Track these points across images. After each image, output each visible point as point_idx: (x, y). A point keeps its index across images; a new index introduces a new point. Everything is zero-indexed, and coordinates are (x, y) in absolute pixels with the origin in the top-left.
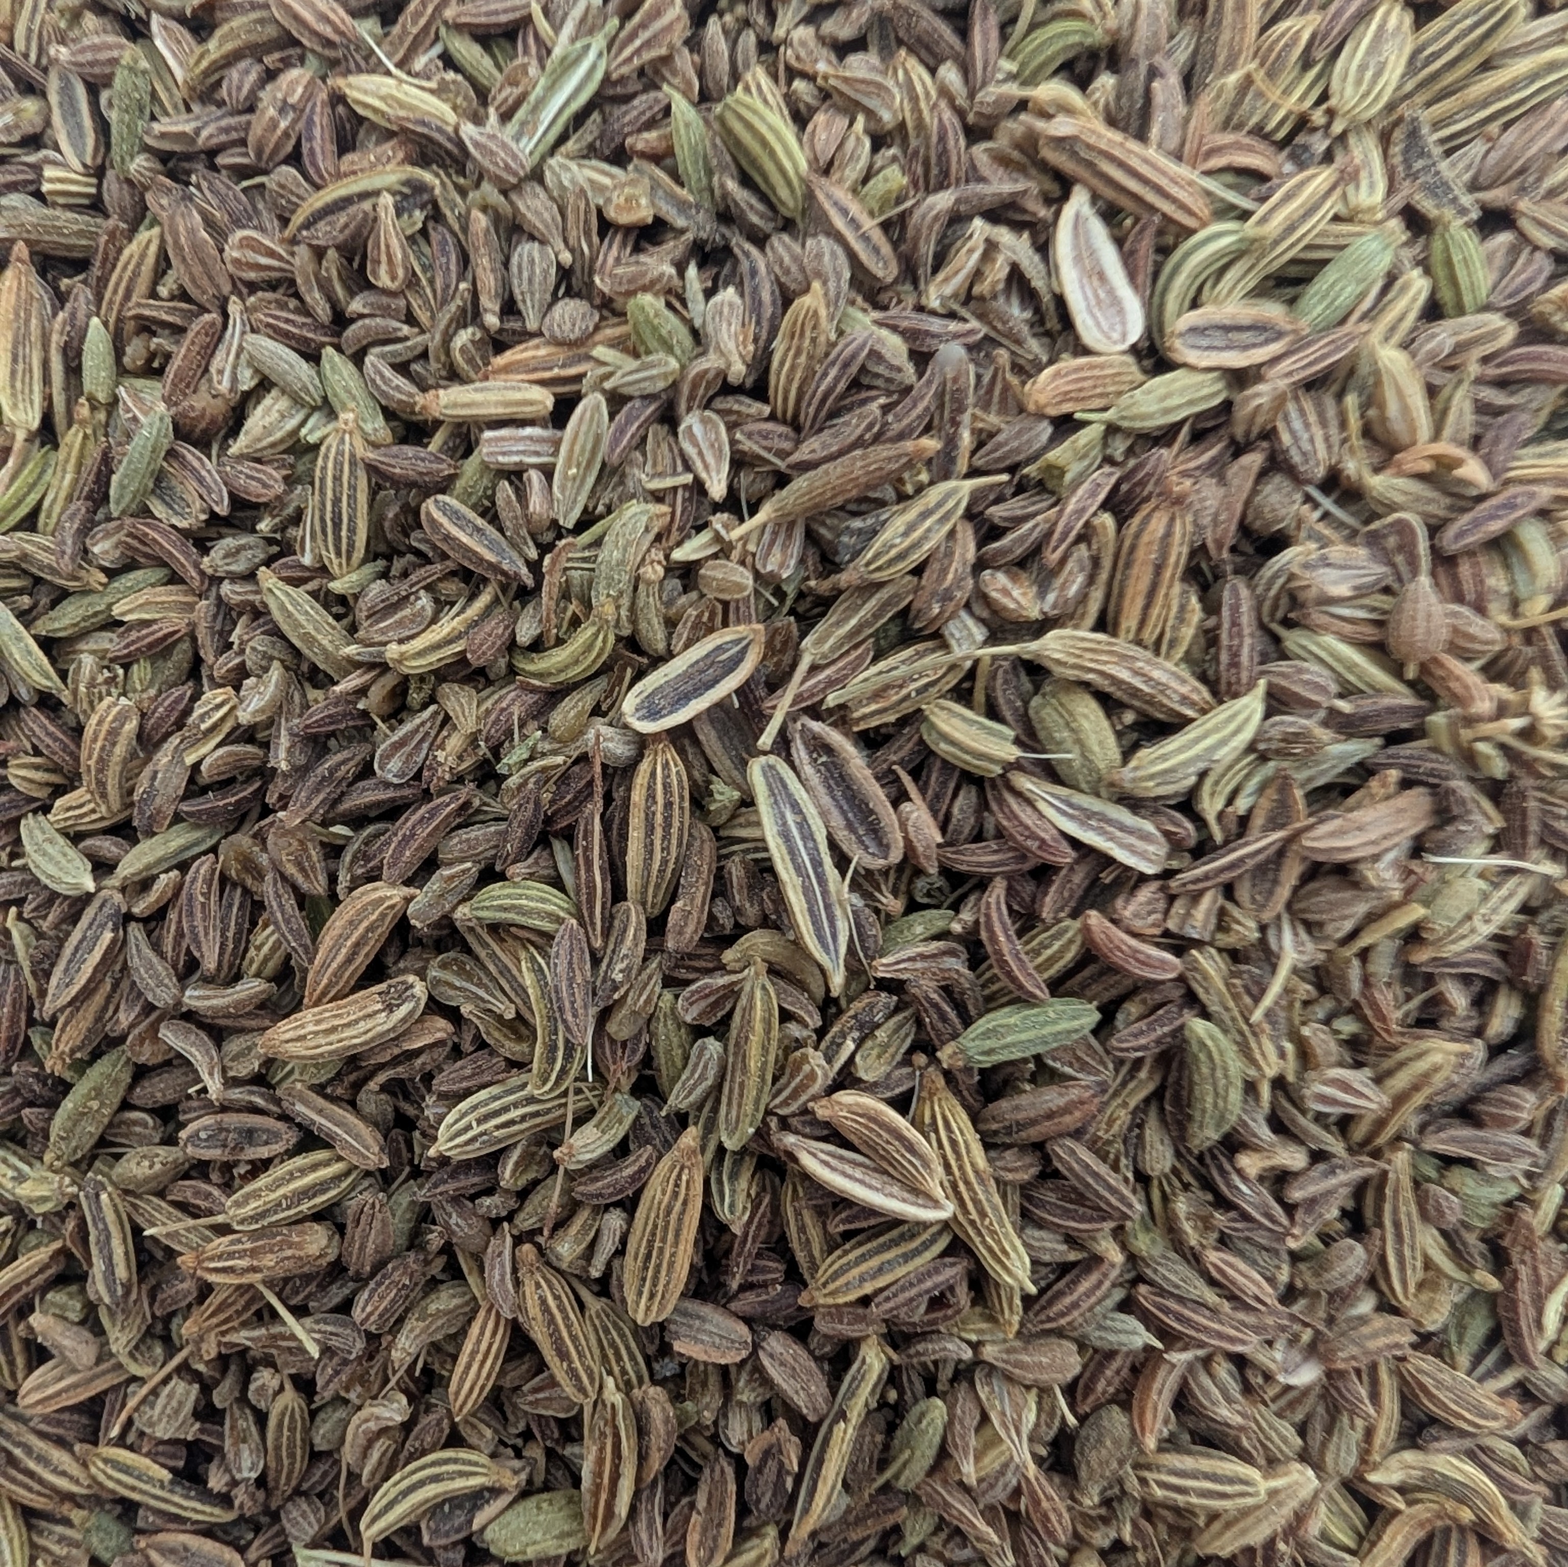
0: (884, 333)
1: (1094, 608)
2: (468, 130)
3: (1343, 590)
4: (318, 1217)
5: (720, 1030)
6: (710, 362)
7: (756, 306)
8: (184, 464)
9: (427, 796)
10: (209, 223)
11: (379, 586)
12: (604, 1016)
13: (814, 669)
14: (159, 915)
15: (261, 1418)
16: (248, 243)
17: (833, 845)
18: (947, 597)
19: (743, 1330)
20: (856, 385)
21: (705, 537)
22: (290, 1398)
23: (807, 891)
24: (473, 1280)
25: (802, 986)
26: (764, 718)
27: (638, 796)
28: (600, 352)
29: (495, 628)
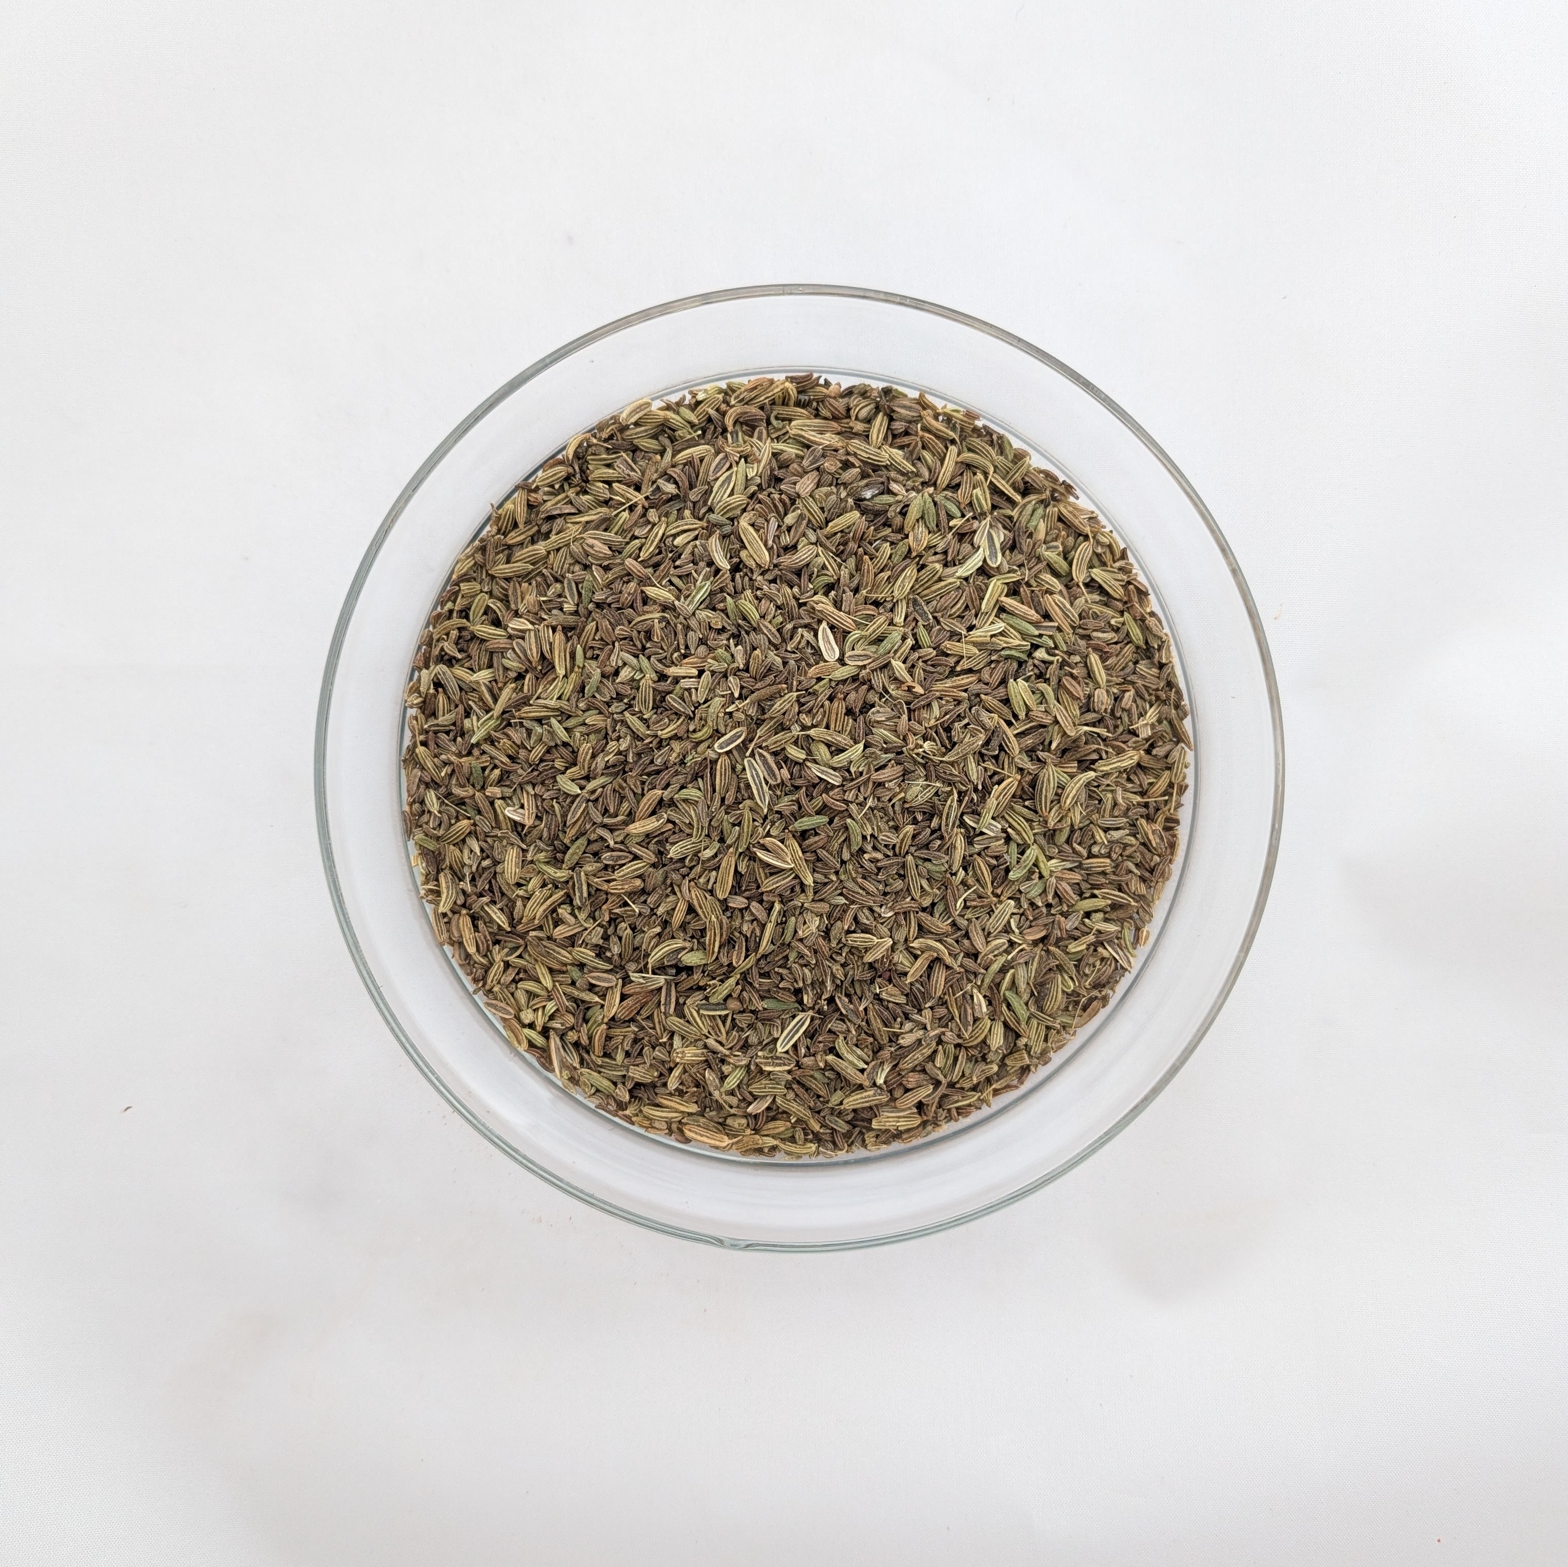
0: (776, 657)
1: (824, 723)
2: (676, 603)
3: (883, 719)
4: (639, 877)
5: (739, 824)
6: (735, 665)
7: (746, 651)
8: (604, 684)
9: (667, 768)
10: (610, 623)
11: (655, 716)
12: (711, 820)
13: (760, 737)
14: (597, 800)
15: (620, 938)
16: (621, 630)
17: (765, 779)
18: (790, 720)
19: (746, 901)
20: (769, 670)
21: (734, 706)
22: (629, 931)
23: (758, 789)
24: (678, 893)
25: (758, 813)
26: (747, 749)
27: (718, 767)
28: (709, 660)
29: (684, 727)
